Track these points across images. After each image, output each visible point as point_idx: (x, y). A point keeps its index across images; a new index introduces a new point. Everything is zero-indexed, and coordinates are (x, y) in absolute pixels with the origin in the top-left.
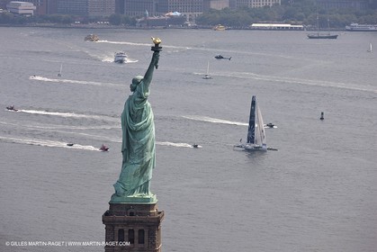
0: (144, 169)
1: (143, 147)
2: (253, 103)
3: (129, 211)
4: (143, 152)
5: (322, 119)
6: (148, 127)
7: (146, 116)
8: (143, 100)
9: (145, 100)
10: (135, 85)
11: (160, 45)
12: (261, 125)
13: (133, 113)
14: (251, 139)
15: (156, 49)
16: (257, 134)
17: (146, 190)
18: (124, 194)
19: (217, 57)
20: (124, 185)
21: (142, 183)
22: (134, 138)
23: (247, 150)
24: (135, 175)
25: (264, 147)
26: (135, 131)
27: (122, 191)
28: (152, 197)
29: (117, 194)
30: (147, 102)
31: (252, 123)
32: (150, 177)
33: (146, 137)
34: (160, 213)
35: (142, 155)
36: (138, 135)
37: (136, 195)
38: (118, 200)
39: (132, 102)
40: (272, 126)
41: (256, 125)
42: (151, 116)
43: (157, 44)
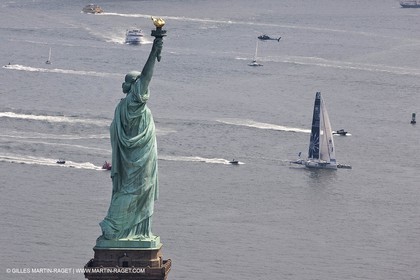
0: (143, 201)
1: (141, 171)
2: (318, 103)
3: (121, 260)
4: (140, 178)
5: (413, 122)
6: (147, 142)
7: (145, 127)
8: (141, 104)
9: (142, 105)
10: (129, 84)
11: (163, 29)
12: (328, 132)
13: (127, 124)
14: (314, 153)
15: (158, 33)
16: (323, 146)
17: (145, 231)
18: (114, 236)
19: (260, 38)
20: (114, 223)
21: (139, 220)
22: (128, 157)
23: (310, 168)
24: (129, 210)
25: (332, 163)
26: (129, 149)
27: (112, 232)
28: (154, 240)
29: (104, 237)
30: (146, 107)
31: (316, 130)
32: (151, 213)
33: (145, 156)
34: (165, 262)
35: (139, 182)
36: (133, 154)
37: (132, 237)
38: (106, 244)
39: (124, 107)
40: (344, 134)
41: (321, 133)
42: (152, 127)
43: (159, 27)
